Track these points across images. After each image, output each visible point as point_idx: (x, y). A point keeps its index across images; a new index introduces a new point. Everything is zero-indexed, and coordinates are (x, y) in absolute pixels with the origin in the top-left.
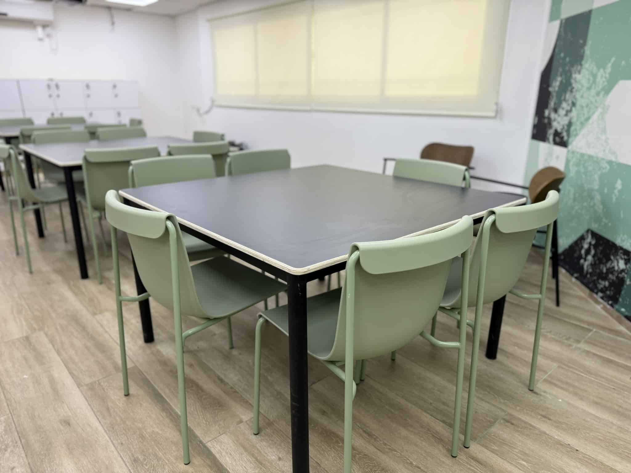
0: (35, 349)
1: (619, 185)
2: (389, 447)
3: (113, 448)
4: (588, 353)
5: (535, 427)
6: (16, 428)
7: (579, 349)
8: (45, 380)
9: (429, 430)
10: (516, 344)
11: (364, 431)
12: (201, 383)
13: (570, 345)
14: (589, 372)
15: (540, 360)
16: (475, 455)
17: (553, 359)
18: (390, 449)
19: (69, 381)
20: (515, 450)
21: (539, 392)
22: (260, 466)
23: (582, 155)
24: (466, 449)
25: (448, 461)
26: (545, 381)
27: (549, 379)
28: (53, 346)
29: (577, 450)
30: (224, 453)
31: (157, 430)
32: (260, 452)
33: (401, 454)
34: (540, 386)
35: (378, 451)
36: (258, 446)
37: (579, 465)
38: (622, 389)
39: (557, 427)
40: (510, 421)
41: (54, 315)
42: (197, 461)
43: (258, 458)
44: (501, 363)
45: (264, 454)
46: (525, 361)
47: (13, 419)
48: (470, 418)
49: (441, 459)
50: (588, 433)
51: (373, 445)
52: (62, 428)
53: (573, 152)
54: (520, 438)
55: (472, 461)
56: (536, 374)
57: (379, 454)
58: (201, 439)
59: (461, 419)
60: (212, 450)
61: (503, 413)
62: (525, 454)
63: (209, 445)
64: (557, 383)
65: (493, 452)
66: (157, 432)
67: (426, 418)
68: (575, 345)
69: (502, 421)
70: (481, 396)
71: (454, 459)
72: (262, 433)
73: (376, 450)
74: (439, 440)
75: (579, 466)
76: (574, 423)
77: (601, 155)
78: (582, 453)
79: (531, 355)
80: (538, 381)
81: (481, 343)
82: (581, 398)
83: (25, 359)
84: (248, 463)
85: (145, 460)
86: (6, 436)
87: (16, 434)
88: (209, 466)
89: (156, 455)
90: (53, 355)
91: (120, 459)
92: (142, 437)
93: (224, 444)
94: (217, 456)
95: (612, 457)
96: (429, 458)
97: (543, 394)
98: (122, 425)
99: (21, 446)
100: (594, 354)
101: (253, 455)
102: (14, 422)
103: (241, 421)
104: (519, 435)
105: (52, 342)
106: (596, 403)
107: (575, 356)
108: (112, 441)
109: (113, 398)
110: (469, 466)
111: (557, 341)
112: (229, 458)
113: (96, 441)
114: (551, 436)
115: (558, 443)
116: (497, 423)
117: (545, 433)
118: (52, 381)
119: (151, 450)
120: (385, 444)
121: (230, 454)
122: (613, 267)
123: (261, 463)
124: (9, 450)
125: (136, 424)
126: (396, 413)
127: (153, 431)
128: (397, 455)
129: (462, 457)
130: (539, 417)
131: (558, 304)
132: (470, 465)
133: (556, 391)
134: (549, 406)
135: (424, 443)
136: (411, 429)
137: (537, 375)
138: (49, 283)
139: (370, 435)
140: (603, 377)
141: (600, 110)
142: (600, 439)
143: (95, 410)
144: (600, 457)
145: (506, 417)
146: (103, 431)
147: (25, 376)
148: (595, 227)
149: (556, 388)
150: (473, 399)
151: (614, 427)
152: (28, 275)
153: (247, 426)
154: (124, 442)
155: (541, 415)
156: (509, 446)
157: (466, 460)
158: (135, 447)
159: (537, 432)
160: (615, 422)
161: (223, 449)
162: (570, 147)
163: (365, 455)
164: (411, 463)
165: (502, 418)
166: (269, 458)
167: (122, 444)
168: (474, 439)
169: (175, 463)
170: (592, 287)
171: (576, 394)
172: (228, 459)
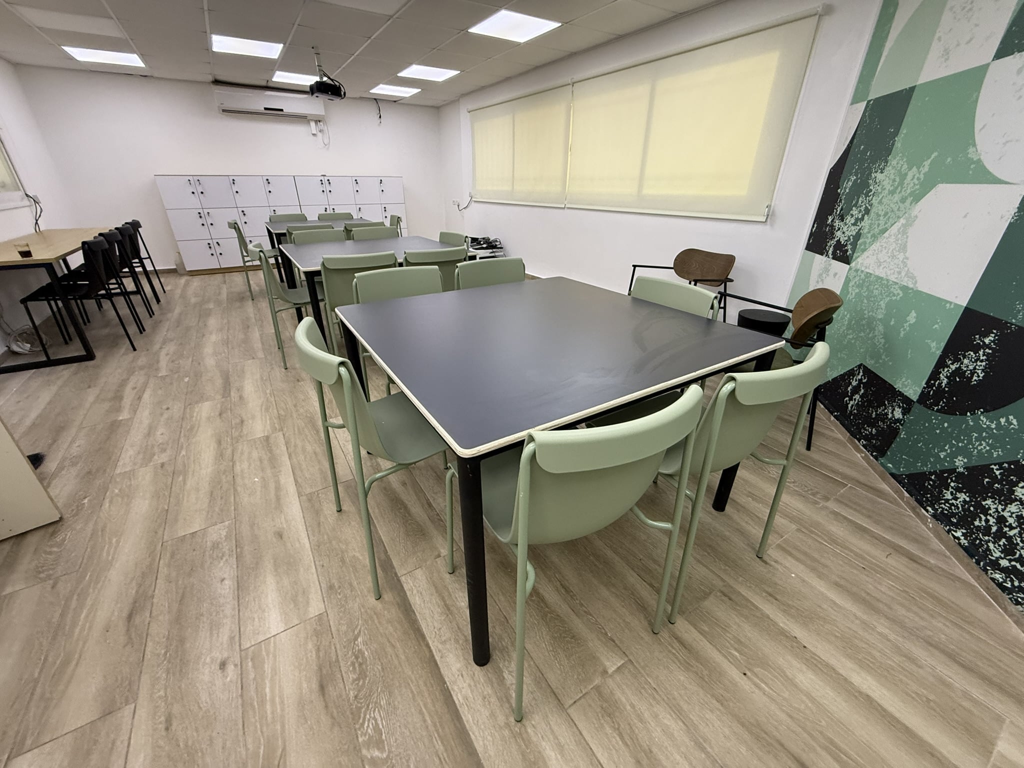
0: (271, 451)
1: (912, 318)
2: (585, 609)
3: (314, 570)
4: (836, 514)
5: (757, 608)
6: (236, 534)
7: (827, 508)
8: (272, 486)
9: (633, 594)
10: (751, 495)
11: (561, 585)
12: (409, 505)
13: (816, 503)
14: (834, 541)
15: (778, 520)
16: (680, 634)
17: (792, 519)
18: (585, 612)
19: (292, 489)
20: (728, 635)
21: (768, 561)
22: (448, 612)
23: (869, 275)
24: (670, 625)
25: (647, 637)
26: (779, 547)
27: (784, 546)
28: (287, 449)
29: (805, 647)
30: (415, 592)
31: (357, 554)
32: (451, 595)
33: (597, 621)
34: (772, 553)
35: (572, 613)
36: (450, 587)
37: (804, 668)
38: (874, 570)
39: (784, 611)
40: (728, 596)
41: (295, 415)
42: (387, 596)
43: (448, 602)
44: (729, 518)
45: (454, 599)
46: (758, 517)
47: (235, 524)
48: (682, 584)
49: (641, 634)
50: (821, 625)
51: (568, 603)
52: (274, 539)
53: (857, 271)
54: (737, 620)
55: (675, 641)
56: (770, 537)
57: (574, 617)
58: (397, 571)
59: (670, 585)
60: (405, 586)
61: (721, 583)
62: (739, 642)
63: (403, 579)
64: (794, 552)
65: (701, 634)
66: (357, 557)
67: (632, 578)
68: (823, 503)
69: (719, 594)
70: (698, 557)
71: (655, 635)
72: (457, 573)
73: (570, 610)
74: (642, 607)
75: (805, 670)
76: (806, 608)
77: (893, 278)
78: (811, 651)
79: (768, 511)
80: (770, 545)
81: (709, 488)
82: (821, 576)
83: (261, 460)
84: (436, 607)
85: (340, 587)
86: (226, 544)
87: (234, 542)
88: (398, 604)
89: (351, 585)
90: (285, 459)
91: (317, 583)
92: (343, 560)
93: (417, 581)
94: (408, 593)
95: (849, 664)
96: (626, 631)
97: (773, 563)
98: (328, 545)
99: (235, 556)
100: (845, 518)
101: (443, 599)
102: (235, 528)
103: (439, 556)
104: (736, 616)
105: (287, 444)
106: (837, 584)
107: (820, 518)
108: (315, 562)
109: (326, 512)
110: (670, 648)
111: (800, 495)
112: (419, 598)
113: (300, 560)
114: (775, 623)
115: (783, 633)
116: (712, 594)
117: (768, 617)
118: (278, 488)
119: (347, 578)
120: (582, 605)
121: (421, 593)
122: (887, 414)
123: (449, 609)
124: (224, 559)
125: (340, 544)
126: (601, 566)
127: (354, 555)
128: (592, 621)
129: (664, 634)
130: (764, 594)
131: (808, 448)
132: (672, 647)
133: (789, 562)
134: (779, 582)
135: (624, 610)
136: (613, 590)
137: (772, 539)
138: (298, 381)
139: (567, 590)
140: (852, 551)
141: (903, 221)
142: (836, 636)
143: (308, 525)
144: (833, 662)
145: (723, 589)
146: (309, 549)
147: (256, 479)
148: (870, 364)
149: (789, 558)
150: (690, 559)
151: (858, 622)
152: (284, 370)
153: (444, 562)
154: (325, 564)
155: (767, 592)
156: (722, 628)
157: (669, 639)
158: (334, 571)
159: (758, 614)
160: (859, 614)
161: (415, 586)
162: (853, 264)
163: (558, 615)
164: (606, 634)
165: (720, 590)
166: (458, 603)
167: (323, 566)
168: (682, 612)
169: (366, 596)
170: (855, 432)
171: (813, 569)
172: (417, 598)
